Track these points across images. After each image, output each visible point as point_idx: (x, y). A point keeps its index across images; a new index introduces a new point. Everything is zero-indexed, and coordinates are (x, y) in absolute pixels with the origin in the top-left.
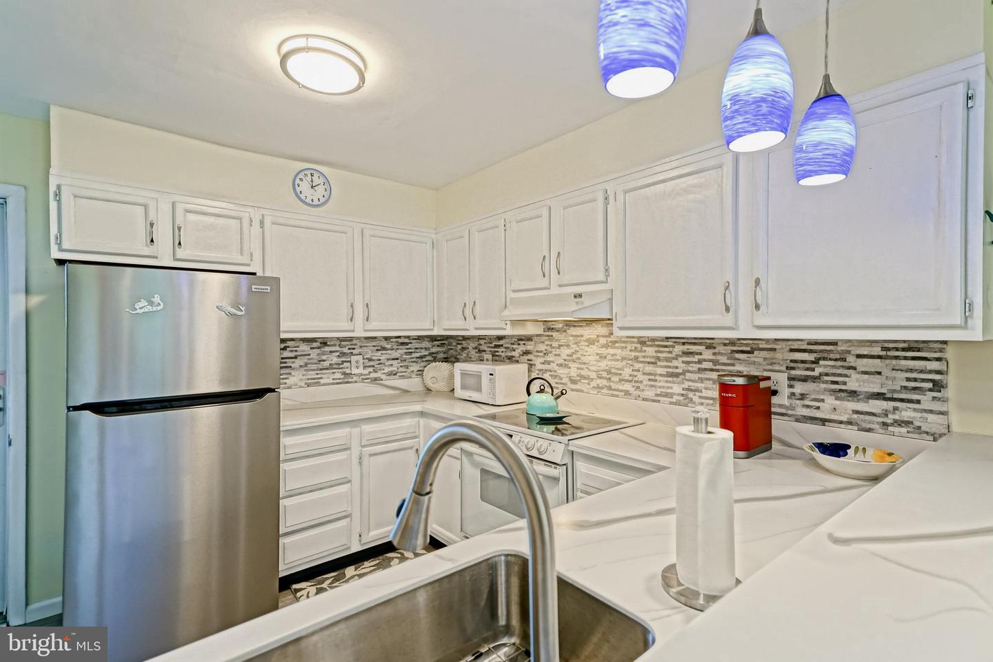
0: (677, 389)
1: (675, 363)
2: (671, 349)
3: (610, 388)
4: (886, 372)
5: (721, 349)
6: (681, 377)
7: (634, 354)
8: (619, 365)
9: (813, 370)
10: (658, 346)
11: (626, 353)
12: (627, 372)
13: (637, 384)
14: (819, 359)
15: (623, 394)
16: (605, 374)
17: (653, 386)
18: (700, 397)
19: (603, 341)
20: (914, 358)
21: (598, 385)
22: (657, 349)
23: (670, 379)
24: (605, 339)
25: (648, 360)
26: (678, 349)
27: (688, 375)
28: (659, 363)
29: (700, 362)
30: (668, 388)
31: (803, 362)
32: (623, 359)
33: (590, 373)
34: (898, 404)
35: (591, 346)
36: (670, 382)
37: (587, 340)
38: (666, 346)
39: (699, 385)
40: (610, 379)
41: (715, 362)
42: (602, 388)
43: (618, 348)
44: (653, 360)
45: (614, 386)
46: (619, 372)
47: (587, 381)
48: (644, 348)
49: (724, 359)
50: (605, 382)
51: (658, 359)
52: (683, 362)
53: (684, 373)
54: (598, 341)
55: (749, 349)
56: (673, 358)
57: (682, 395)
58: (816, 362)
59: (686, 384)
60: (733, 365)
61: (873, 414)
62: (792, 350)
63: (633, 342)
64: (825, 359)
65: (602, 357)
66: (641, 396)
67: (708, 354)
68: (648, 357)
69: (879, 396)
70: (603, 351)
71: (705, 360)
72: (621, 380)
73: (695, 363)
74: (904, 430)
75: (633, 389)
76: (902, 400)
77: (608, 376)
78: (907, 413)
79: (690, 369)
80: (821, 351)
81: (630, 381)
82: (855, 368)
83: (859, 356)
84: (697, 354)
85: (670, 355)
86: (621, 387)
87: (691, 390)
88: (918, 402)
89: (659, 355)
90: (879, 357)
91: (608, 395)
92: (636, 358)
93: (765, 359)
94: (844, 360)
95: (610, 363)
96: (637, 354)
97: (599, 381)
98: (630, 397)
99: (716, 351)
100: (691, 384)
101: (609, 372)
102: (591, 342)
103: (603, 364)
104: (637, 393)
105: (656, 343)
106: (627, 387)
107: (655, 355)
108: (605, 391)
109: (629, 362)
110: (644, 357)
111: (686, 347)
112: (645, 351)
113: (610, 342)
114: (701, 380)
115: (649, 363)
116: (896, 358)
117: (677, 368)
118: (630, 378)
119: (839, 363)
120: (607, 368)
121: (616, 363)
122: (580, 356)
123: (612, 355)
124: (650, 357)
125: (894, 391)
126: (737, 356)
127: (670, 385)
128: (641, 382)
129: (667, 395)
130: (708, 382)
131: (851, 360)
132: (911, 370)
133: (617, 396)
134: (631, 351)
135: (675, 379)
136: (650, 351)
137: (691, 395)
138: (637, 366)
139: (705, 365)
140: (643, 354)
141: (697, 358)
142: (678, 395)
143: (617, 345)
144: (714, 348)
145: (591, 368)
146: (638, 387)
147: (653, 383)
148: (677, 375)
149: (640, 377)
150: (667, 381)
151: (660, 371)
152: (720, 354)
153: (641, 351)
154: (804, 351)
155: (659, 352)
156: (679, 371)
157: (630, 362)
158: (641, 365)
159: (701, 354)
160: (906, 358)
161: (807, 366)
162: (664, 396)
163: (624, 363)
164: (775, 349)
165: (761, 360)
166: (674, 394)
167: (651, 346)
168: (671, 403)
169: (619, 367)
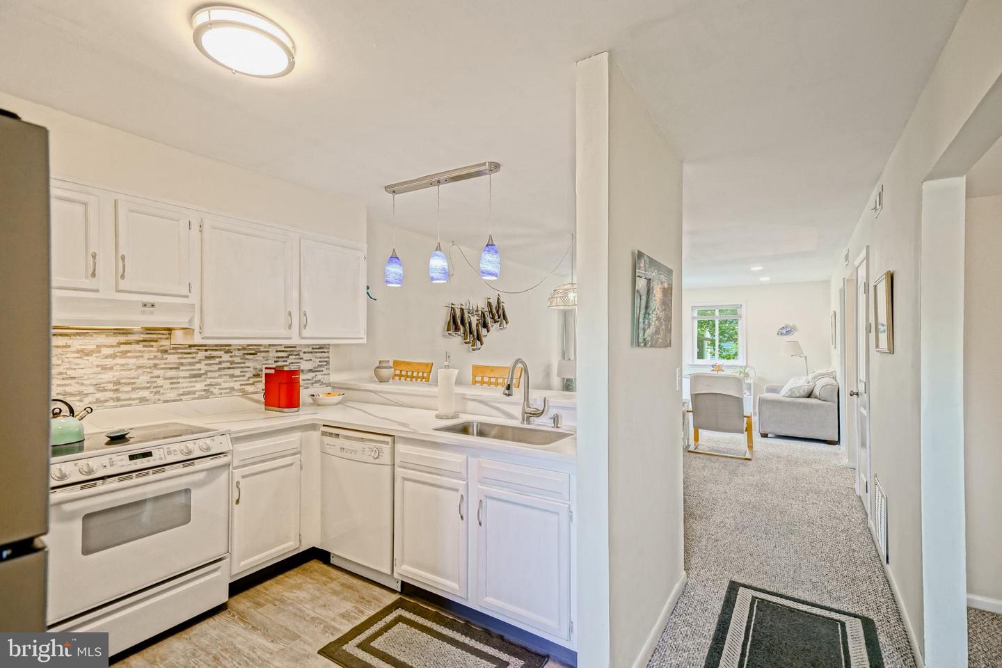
0: (199, 386)
1: (198, 366)
2: (195, 355)
3: (118, 399)
4: (313, 359)
5: (237, 353)
6: (203, 376)
7: (152, 362)
8: (133, 373)
9: (286, 361)
10: (181, 353)
11: (141, 362)
12: (143, 379)
13: (157, 389)
14: (289, 355)
15: (138, 401)
16: (110, 386)
17: (175, 388)
18: (220, 389)
19: (109, 351)
20: (322, 352)
21: (97, 399)
22: (180, 356)
23: (194, 379)
24: (113, 349)
25: (171, 366)
26: (201, 355)
27: (210, 375)
28: (181, 368)
29: (220, 363)
30: (191, 387)
31: (282, 357)
32: (139, 367)
33: (82, 388)
34: (316, 373)
35: (85, 358)
36: (193, 382)
37: (78, 352)
38: (189, 353)
39: (219, 380)
40: (117, 390)
41: (232, 362)
42: (106, 401)
43: (130, 357)
44: (175, 366)
45: (123, 396)
46: (133, 381)
47: (78, 398)
48: (165, 356)
49: (237, 360)
50: (109, 395)
51: (182, 364)
52: (206, 365)
53: (206, 373)
54: (100, 352)
55: (254, 352)
56: (196, 363)
57: (205, 390)
58: (287, 357)
59: (208, 381)
60: (244, 363)
61: (309, 380)
62: (277, 351)
63: (150, 352)
64: (291, 355)
65: (105, 368)
66: (161, 399)
67: (226, 357)
68: (169, 363)
69: (311, 371)
70: (109, 362)
71: (224, 362)
72: (133, 389)
73: (217, 364)
74: (318, 384)
75: (152, 395)
76: (318, 371)
77: (115, 388)
78: (319, 376)
79: (211, 369)
80: (290, 351)
81: (148, 388)
82: (302, 359)
83: (304, 353)
84: (218, 357)
85: (193, 360)
86: (134, 395)
87: (213, 385)
88: (322, 371)
89: (182, 361)
90: (311, 353)
91: (116, 407)
92: (155, 366)
93: (264, 357)
94: (299, 355)
95: (118, 373)
96: (157, 362)
97: (100, 395)
98: (147, 403)
99: (233, 354)
100: (212, 380)
101: (117, 383)
102: (84, 353)
103: (108, 376)
104: (157, 397)
105: (179, 351)
106: (145, 394)
107: (178, 361)
108: (111, 403)
109: (145, 370)
110: (166, 364)
111: (208, 353)
112: (167, 359)
113: (118, 352)
114: (220, 376)
115: (171, 368)
116: (316, 352)
117: (200, 369)
118: (148, 385)
119: (297, 357)
120: (115, 379)
121: (129, 372)
122: (65, 371)
123: (123, 365)
124: (172, 363)
125: (315, 368)
126: (247, 356)
127: (193, 384)
128: (161, 387)
129: (189, 393)
130: (225, 377)
131: (301, 354)
132: (321, 358)
133: (130, 405)
134: (149, 359)
135: (198, 379)
136: (173, 358)
137: (212, 389)
138: (156, 372)
139: (224, 365)
140: (165, 361)
141: (217, 360)
142: (201, 391)
143: (129, 354)
144: (231, 352)
145: (85, 382)
146: (158, 392)
147: (174, 386)
148: (199, 376)
149: (160, 382)
150: (190, 382)
151: (182, 374)
152: (235, 356)
153: (162, 359)
154: (283, 351)
155: (182, 358)
156: (202, 372)
157: (148, 370)
158: (162, 371)
159: (221, 357)
160: (319, 352)
161: (284, 359)
162: (187, 395)
163: (140, 371)
164: (268, 351)
165: (261, 358)
166: (197, 391)
167: (175, 353)
168: (193, 399)
169: (132, 376)
